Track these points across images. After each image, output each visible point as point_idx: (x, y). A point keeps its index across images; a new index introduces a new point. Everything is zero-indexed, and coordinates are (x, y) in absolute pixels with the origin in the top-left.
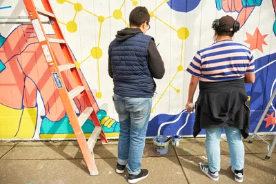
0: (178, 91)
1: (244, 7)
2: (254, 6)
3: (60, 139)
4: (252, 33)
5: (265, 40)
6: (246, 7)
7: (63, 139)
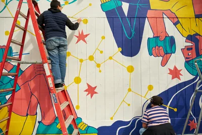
0: (129, 105)
1: (165, 54)
2: (171, 53)
4: (172, 68)
5: (181, 72)
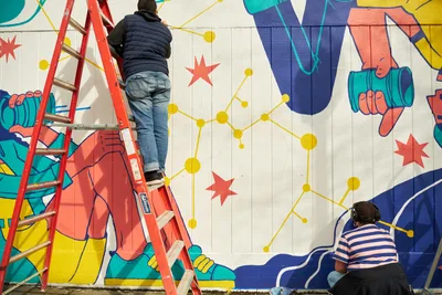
0: (305, 220)
1: (389, 108)
2: (404, 107)
3: (132, 288)
4: (405, 141)
5: (424, 150)
6: (392, 108)
7: (137, 288)
